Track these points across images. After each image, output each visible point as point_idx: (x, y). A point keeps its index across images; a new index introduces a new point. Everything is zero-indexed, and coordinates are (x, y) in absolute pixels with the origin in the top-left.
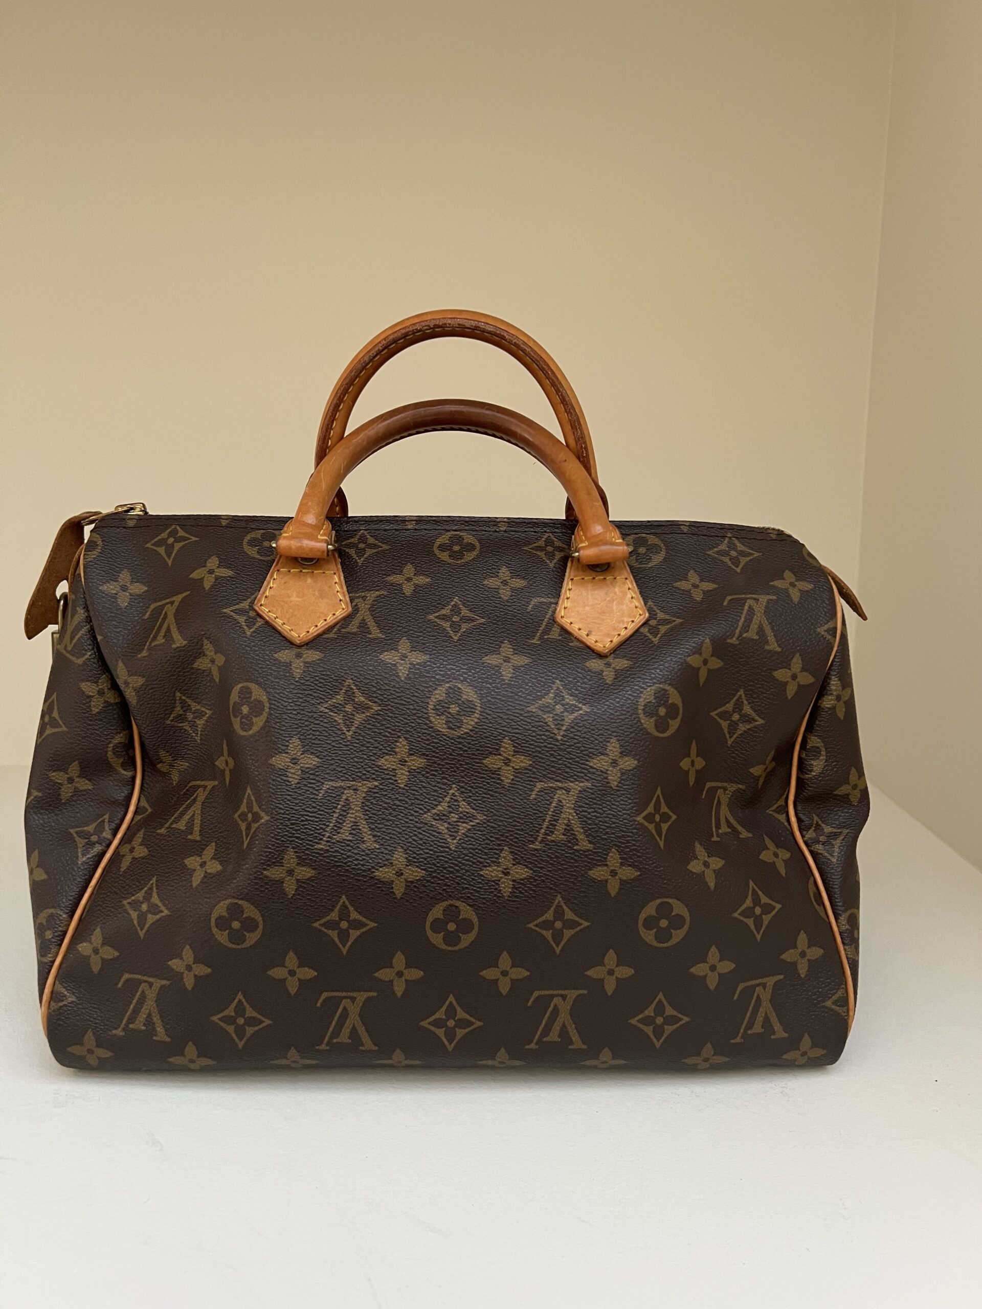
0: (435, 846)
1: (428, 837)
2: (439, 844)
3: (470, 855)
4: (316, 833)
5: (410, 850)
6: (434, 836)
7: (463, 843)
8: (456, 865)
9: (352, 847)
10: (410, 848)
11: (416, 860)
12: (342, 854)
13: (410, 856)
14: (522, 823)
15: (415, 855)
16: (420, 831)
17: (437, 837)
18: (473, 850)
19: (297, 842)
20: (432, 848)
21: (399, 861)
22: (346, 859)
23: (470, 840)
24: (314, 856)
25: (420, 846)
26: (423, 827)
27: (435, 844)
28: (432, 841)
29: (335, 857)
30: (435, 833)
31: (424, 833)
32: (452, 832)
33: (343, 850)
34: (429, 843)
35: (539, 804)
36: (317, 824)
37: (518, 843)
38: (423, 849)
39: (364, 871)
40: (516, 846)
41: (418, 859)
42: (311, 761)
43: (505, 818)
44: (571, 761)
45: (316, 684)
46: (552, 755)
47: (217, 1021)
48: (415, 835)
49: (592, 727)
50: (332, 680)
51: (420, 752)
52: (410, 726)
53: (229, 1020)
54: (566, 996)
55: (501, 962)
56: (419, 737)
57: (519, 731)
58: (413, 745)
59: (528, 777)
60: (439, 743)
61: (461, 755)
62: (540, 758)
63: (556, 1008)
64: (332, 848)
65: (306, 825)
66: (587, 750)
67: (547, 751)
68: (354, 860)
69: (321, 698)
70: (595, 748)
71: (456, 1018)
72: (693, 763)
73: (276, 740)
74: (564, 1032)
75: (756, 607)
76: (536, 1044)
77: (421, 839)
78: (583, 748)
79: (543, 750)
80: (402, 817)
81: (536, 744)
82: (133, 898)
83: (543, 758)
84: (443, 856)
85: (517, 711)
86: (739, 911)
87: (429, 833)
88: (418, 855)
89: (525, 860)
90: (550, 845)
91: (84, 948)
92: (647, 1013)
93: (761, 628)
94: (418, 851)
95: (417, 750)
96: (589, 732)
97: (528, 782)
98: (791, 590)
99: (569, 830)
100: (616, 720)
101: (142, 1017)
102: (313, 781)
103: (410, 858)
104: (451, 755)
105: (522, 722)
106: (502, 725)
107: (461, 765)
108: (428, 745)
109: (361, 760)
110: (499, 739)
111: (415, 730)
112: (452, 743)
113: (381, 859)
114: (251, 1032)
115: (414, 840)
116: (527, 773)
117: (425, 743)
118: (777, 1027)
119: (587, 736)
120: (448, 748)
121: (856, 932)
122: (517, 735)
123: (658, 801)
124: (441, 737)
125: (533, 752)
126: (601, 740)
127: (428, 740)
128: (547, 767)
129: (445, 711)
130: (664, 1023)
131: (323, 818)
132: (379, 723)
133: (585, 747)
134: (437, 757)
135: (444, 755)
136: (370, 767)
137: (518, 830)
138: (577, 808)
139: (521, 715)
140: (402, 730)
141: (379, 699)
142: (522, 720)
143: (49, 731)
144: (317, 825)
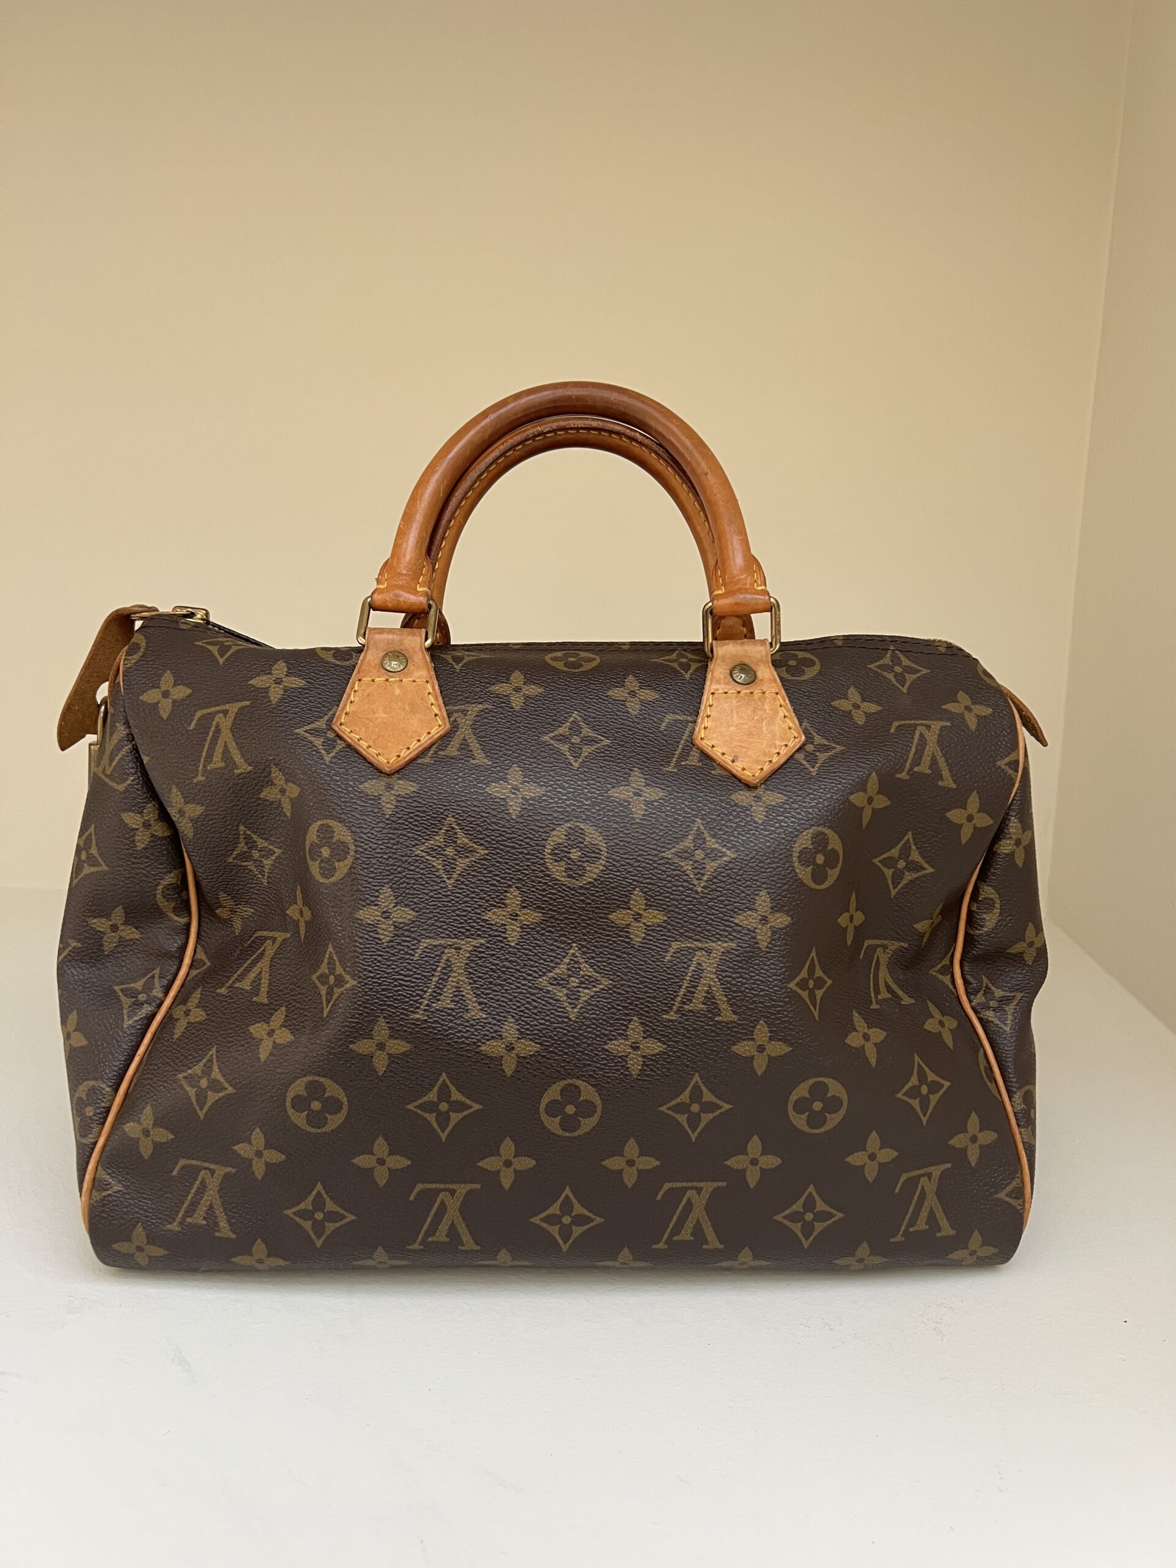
0: (552, 1016)
1: (544, 1005)
2: (557, 1013)
3: (593, 1026)
4: (412, 1000)
5: (523, 1021)
6: (550, 1004)
7: (585, 1012)
8: (577, 1038)
9: (453, 1016)
10: (523, 1018)
11: (529, 1032)
12: (443, 1025)
13: (522, 1028)
14: (655, 990)
15: (528, 1027)
16: (533, 997)
17: (555, 1005)
18: (597, 1020)
19: (389, 1011)
20: (548, 1018)
21: (509, 1034)
22: (447, 1030)
23: (593, 1009)
24: (409, 1028)
25: (534, 1016)
26: (538, 994)
27: (552, 1013)
28: (548, 1010)
29: (434, 1028)
30: (551, 1001)
31: (539, 1000)
32: (572, 999)
33: (443, 1020)
34: (544, 1012)
35: (675, 967)
36: (413, 989)
37: (649, 1013)
38: (537, 1019)
39: (468, 1045)
40: (647, 1017)
41: (532, 1031)
42: (403, 915)
43: (634, 983)
44: (713, 917)
45: (410, 823)
46: (690, 909)
47: (292, 1216)
48: (528, 1003)
49: (738, 878)
50: (429, 817)
51: (535, 904)
52: (523, 873)
53: (305, 1215)
54: (701, 1189)
55: (627, 1149)
56: (534, 886)
57: (652, 881)
58: (527, 897)
59: (662, 935)
60: (556, 894)
61: (583, 908)
62: (677, 913)
63: (689, 1202)
64: (430, 1018)
65: (399, 990)
66: (732, 905)
67: (685, 905)
68: (456, 1032)
69: (416, 839)
70: (741, 902)
71: (573, 1214)
72: (851, 918)
73: (363, 889)
74: (698, 1230)
75: (927, 735)
76: (666, 1243)
77: (535, 1007)
78: (727, 902)
79: (680, 904)
80: (513, 981)
81: (672, 897)
82: (189, 1071)
83: (680, 914)
84: (560, 1028)
85: (650, 857)
86: (904, 1090)
87: (545, 1001)
88: (532, 1026)
89: (657, 1032)
90: (687, 1016)
91: (131, 1128)
92: (794, 1208)
93: (934, 762)
94: (531, 1021)
95: (531, 902)
96: (735, 883)
97: (661, 942)
98: (967, 715)
99: (709, 998)
100: (767, 869)
101: (202, 1210)
102: (408, 939)
103: (523, 1030)
104: (571, 908)
105: (656, 870)
106: (632, 874)
107: (583, 920)
108: (544, 896)
109: (464, 913)
110: (628, 891)
111: (529, 878)
112: (573, 894)
113: (488, 1031)
114: (332, 1228)
115: (527, 1008)
116: (661, 931)
117: (540, 894)
118: (944, 1223)
119: (732, 888)
120: (567, 900)
121: (1032, 1111)
122: (649, 886)
123: (812, 965)
124: (560, 887)
125: (668, 906)
126: (748, 892)
127: (544, 890)
128: (685, 924)
129: (565, 856)
130: (814, 1220)
131: (421, 983)
132: (485, 869)
133: (729, 901)
134: (555, 911)
135: (563, 908)
136: (475, 922)
137: (648, 997)
138: (719, 972)
139: (654, 861)
140: (513, 878)
141: (486, 841)
142: (656, 868)
143: (87, 870)
144: (413, 991)
